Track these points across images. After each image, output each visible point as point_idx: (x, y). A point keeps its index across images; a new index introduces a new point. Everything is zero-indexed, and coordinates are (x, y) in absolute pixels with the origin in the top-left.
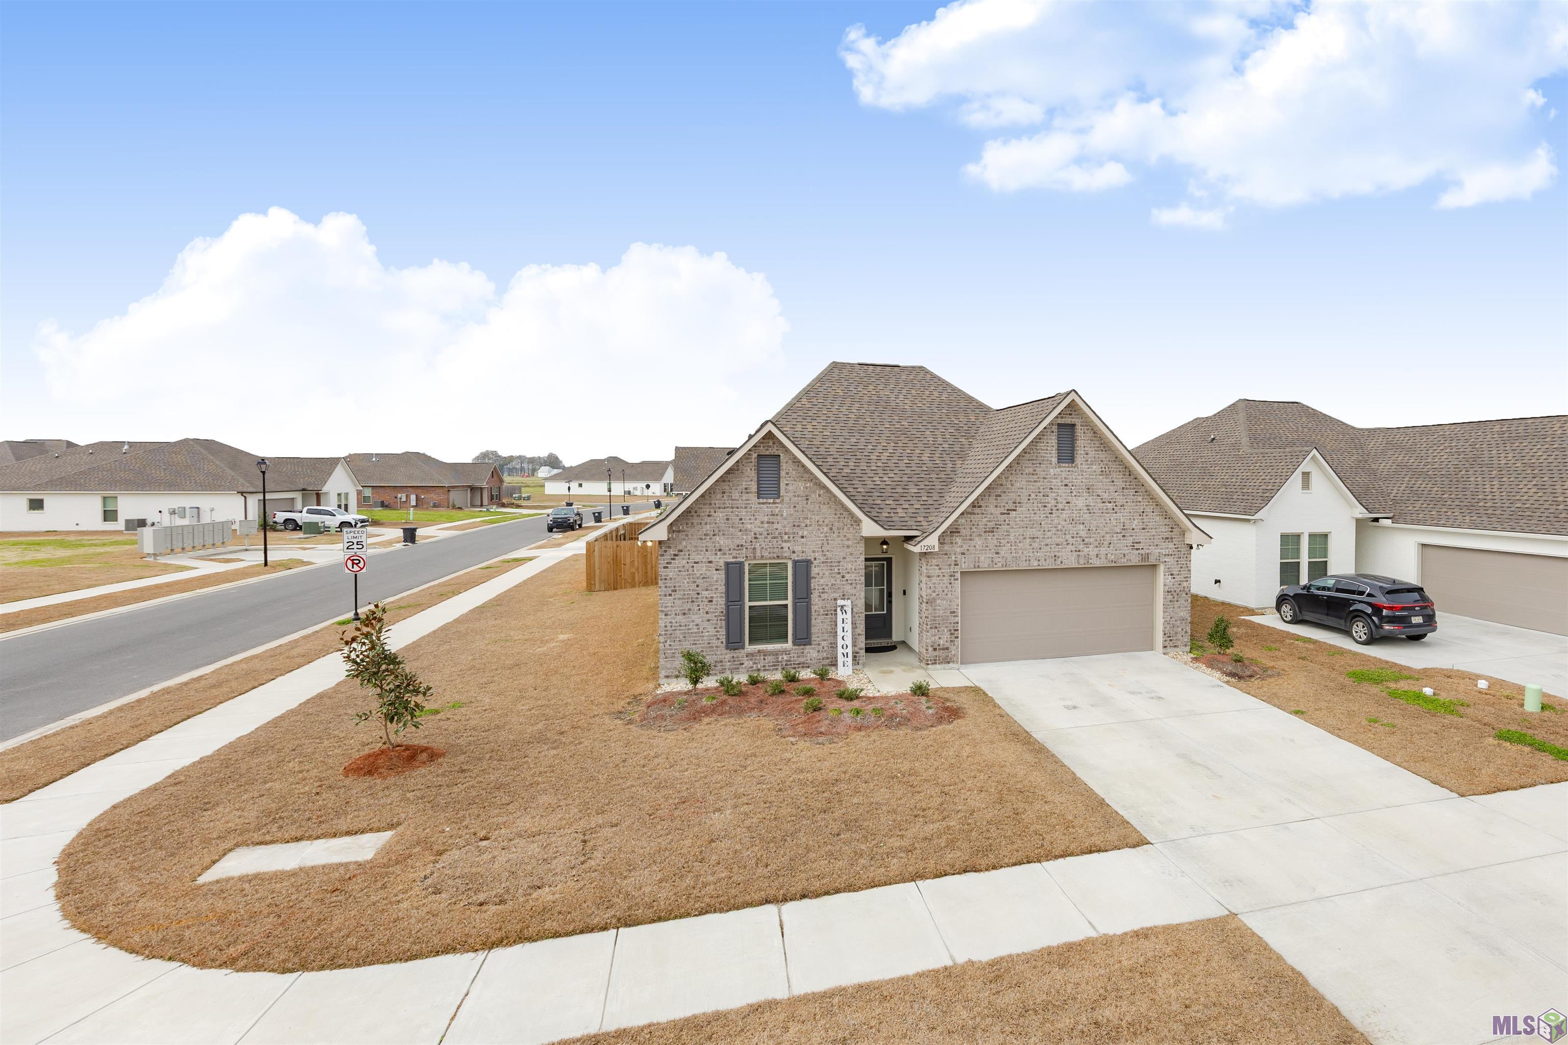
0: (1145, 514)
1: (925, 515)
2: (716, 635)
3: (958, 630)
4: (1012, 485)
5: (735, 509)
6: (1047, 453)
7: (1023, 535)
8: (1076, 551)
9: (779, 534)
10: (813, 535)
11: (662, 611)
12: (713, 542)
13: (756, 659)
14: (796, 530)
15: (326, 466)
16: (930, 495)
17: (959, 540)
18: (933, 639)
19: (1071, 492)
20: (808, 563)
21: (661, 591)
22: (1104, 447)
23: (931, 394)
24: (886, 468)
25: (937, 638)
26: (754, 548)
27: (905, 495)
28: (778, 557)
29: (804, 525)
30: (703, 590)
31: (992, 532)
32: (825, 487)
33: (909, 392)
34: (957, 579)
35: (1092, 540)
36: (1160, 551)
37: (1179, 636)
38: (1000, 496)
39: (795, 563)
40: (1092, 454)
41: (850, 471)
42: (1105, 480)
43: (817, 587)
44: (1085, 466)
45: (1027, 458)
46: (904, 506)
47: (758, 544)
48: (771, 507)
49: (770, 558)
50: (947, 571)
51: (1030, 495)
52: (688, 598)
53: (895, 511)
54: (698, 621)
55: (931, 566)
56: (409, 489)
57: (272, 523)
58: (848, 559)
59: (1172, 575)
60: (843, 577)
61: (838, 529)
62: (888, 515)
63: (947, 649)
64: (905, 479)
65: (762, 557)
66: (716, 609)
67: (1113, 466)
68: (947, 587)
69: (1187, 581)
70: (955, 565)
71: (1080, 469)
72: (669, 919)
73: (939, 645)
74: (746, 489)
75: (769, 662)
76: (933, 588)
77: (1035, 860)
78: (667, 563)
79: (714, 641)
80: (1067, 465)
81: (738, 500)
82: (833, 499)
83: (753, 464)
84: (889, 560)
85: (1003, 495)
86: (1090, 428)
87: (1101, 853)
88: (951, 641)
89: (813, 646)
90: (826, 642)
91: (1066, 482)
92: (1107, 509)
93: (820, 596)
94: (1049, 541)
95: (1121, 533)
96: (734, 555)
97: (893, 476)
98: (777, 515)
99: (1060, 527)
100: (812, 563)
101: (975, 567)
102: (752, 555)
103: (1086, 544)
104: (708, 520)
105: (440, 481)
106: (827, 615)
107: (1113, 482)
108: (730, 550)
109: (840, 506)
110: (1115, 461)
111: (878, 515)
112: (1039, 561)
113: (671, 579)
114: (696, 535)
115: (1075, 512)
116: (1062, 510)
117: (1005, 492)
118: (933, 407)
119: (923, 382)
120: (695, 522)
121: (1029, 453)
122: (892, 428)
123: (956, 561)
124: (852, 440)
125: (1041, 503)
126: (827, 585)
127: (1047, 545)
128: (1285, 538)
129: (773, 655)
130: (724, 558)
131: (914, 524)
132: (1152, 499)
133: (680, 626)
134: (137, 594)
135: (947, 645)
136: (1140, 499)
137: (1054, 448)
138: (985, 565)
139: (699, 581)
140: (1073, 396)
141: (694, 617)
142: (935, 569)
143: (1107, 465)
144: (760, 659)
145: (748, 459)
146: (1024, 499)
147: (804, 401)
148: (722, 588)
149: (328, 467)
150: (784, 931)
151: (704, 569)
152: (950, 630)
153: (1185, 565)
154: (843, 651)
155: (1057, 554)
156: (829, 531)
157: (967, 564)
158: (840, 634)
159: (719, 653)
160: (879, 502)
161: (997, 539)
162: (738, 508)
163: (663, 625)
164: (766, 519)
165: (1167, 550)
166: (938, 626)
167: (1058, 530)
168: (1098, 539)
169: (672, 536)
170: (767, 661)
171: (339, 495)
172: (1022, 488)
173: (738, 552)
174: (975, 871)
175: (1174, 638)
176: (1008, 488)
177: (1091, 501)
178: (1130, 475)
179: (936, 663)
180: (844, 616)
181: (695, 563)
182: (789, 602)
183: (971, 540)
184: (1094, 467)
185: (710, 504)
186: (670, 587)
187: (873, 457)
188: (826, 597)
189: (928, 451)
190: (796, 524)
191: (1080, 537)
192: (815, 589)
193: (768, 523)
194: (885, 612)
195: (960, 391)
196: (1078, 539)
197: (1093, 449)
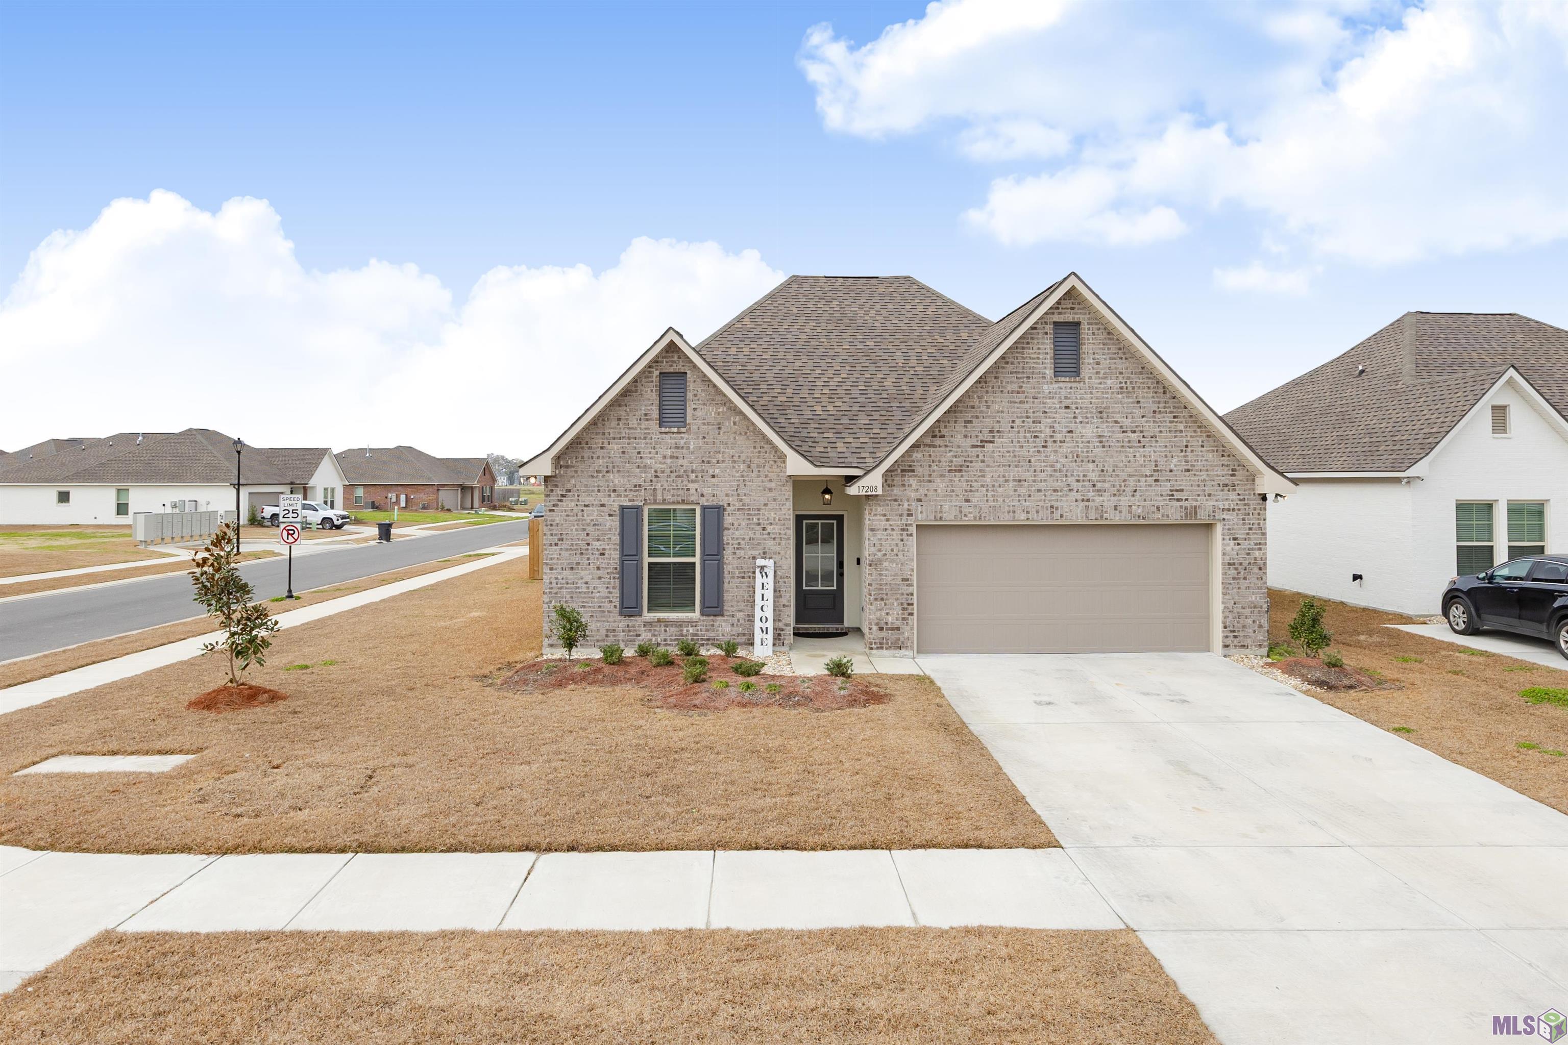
0: (1189, 449)
1: (872, 450)
2: (608, 597)
3: (912, 604)
4: (988, 407)
5: (632, 440)
6: (1038, 364)
7: (1004, 476)
8: (1083, 500)
9: (685, 471)
10: (726, 475)
11: (547, 564)
12: (607, 481)
13: (655, 630)
14: (705, 467)
15: (313, 457)
16: (884, 426)
17: (913, 482)
18: (878, 614)
19: (1075, 417)
20: (719, 510)
21: (547, 539)
22: (1124, 353)
23: (914, 307)
24: (833, 396)
25: (883, 613)
26: (655, 490)
27: (851, 426)
28: (683, 501)
29: (715, 461)
30: (593, 540)
31: (960, 471)
32: (741, 413)
33: (884, 307)
34: (911, 535)
35: (1107, 485)
36: (1215, 503)
37: (1250, 631)
38: (971, 422)
39: (704, 508)
40: (1105, 363)
41: (785, 399)
42: (1126, 400)
43: (731, 542)
44: (1095, 381)
45: (1010, 370)
46: (847, 440)
47: (659, 484)
48: (675, 438)
49: (673, 503)
50: (897, 522)
51: (1013, 421)
52: (576, 549)
53: (834, 445)
54: (588, 578)
55: (875, 515)
56: (400, 488)
57: (260, 518)
58: (770, 507)
59: (1235, 539)
60: (764, 529)
61: (758, 466)
62: (822, 450)
63: (898, 629)
64: (856, 408)
65: (664, 500)
66: (608, 564)
67: (1139, 380)
68: (897, 545)
69: (1260, 549)
70: (909, 515)
71: (1087, 385)
72: (413, 851)
73: (887, 623)
74: (646, 415)
75: (671, 635)
76: (878, 546)
77: (884, 846)
78: (554, 505)
79: (606, 604)
80: (1067, 379)
81: (636, 429)
82: (751, 428)
83: (654, 384)
84: (840, 519)
85: (974, 420)
86: (1102, 327)
87: (981, 850)
88: (904, 619)
89: (726, 618)
90: (741, 614)
91: (1067, 402)
92: (1129, 442)
93: (735, 553)
94: (1042, 486)
95: (1151, 476)
96: (630, 497)
97: (840, 404)
98: (682, 448)
99: (1058, 466)
100: (724, 510)
101: (936, 520)
102: (652, 498)
103: (1098, 491)
104: (600, 453)
105: (429, 479)
106: (743, 578)
107: (1138, 402)
108: (626, 491)
109: (761, 437)
110: (1141, 373)
111: (811, 449)
112: (1028, 512)
113: (557, 525)
114: (587, 472)
115: (1081, 445)
116: (1061, 442)
117: (977, 417)
118: (913, 324)
119: (906, 295)
120: (586, 455)
121: (1012, 363)
122: (852, 349)
123: (909, 510)
124: (797, 364)
125: (1029, 432)
126: (744, 539)
127: (1039, 491)
128: (1464, 509)
129: (676, 626)
130: (619, 501)
131: (856, 460)
132: (1200, 427)
133: (567, 583)
134: (116, 574)
135: (898, 623)
136: (1181, 427)
137: (1048, 356)
138: (949, 517)
139: (590, 529)
140: (1073, 281)
141: (583, 573)
142: (880, 520)
143: (1129, 378)
144: (660, 631)
145: (648, 377)
146: (1005, 426)
147: (747, 321)
148: (616, 539)
149: (316, 459)
150: (530, 877)
151: (596, 513)
152: (902, 604)
153: (1256, 526)
154: (761, 625)
155: (1055, 504)
156: (746, 469)
157: (924, 514)
158: (759, 602)
159: (611, 619)
160: (815, 435)
161: (967, 481)
162: (635, 438)
163: (548, 581)
164: (669, 453)
165: (1226, 503)
166: (885, 597)
167: (1055, 471)
168: (1117, 484)
169: (560, 472)
170: (668, 634)
171: (326, 489)
172: (1002, 412)
173: (635, 494)
174: (797, 849)
175: (1241, 634)
176: (981, 412)
177: (1104, 429)
178: (1164, 393)
179: (882, 648)
180: (765, 580)
181: (586, 506)
182: (697, 560)
183: (930, 481)
184: (1109, 382)
185: (604, 434)
186: (556, 535)
187: (819, 383)
188: (742, 555)
189: (894, 375)
190: (706, 459)
191: (1089, 481)
192: (728, 544)
193: (671, 457)
194: (835, 588)
195: (953, 303)
196: (1086, 483)
197: (1108, 356)
